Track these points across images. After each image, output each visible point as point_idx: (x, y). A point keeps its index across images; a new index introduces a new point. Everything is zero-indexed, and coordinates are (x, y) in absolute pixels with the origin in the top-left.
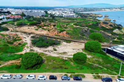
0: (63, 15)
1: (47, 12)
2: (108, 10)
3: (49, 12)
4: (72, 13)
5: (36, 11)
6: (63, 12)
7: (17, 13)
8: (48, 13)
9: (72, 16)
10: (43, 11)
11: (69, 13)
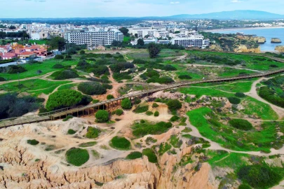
0: (170, 38)
1: (128, 30)
2: (267, 24)
3: (132, 31)
4: (193, 34)
5: (97, 29)
6: (171, 32)
7: (46, 36)
8: (130, 32)
9: (197, 41)
10: (115, 30)
11: (187, 33)
